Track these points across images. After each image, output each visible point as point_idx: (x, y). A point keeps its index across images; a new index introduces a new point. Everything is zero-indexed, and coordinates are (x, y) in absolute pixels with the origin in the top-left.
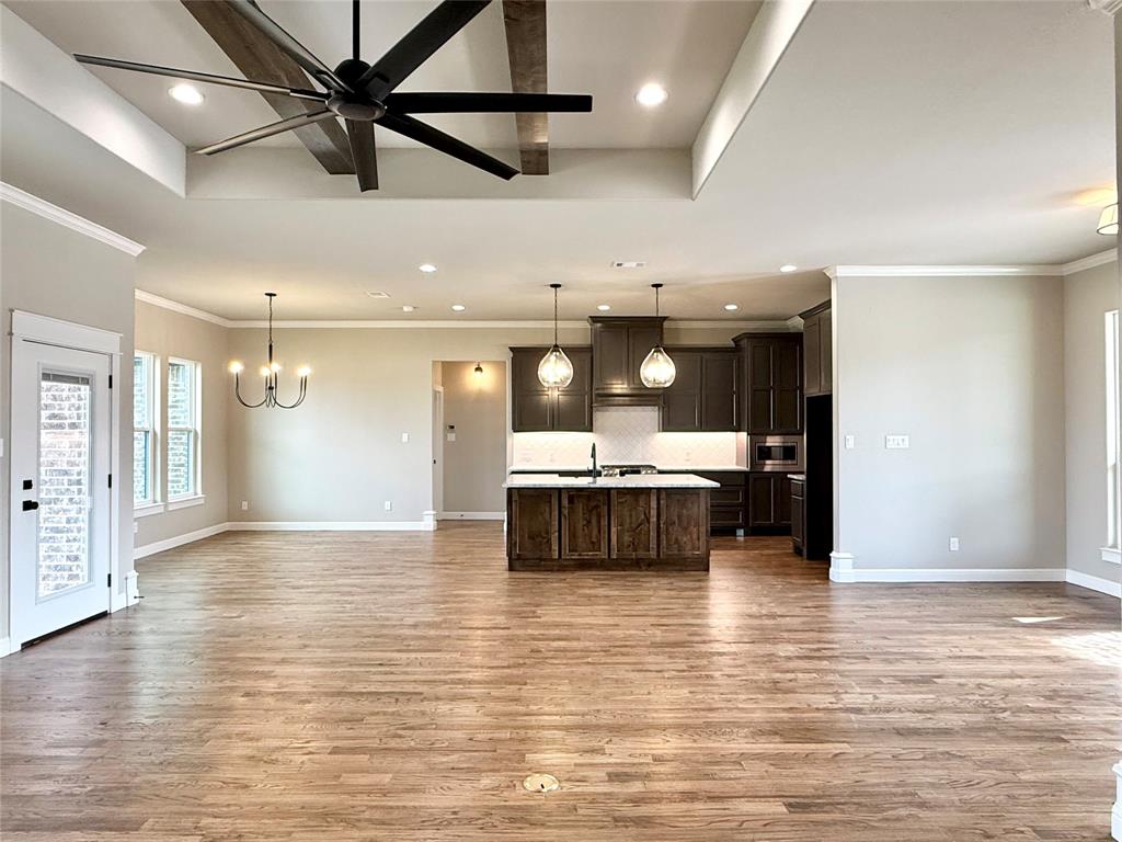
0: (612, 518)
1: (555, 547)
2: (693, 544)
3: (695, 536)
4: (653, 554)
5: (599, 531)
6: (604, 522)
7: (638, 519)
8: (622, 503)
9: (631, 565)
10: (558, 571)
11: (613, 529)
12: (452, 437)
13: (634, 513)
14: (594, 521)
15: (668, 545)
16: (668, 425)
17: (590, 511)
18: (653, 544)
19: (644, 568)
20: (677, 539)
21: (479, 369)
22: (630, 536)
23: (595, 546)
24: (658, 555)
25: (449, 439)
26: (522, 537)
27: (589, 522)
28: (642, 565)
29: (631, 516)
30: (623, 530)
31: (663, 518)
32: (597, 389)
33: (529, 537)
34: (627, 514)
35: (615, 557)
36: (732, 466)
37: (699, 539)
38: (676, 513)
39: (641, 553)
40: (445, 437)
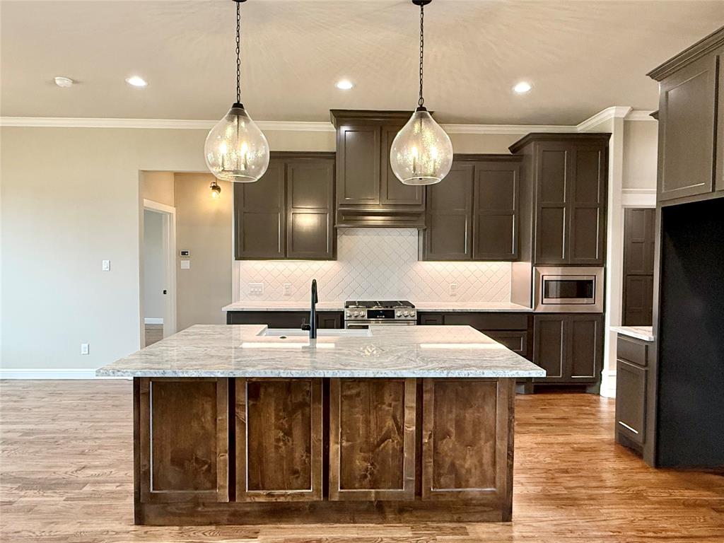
0: (332, 426)
1: (223, 480)
2: (483, 473)
3: (487, 458)
4: (408, 490)
5: (308, 450)
6: (317, 435)
7: (381, 429)
8: (350, 398)
9: (368, 511)
10: (230, 523)
11: (334, 448)
12: (186, 264)
13: (372, 418)
14: (297, 432)
15: (437, 476)
16: (431, 252)
17: (291, 414)
18: (409, 475)
19: (390, 516)
20: (453, 465)
21: (216, 188)
22: (365, 460)
23: (300, 475)
24: (418, 493)
25: (183, 267)
26: (158, 460)
27: (288, 433)
28: (387, 510)
29: (367, 422)
30: (352, 447)
31: (429, 426)
32: (342, 205)
33: (173, 461)
34: (360, 417)
35: (336, 499)
36: (506, 305)
37: (494, 464)
38: (452, 416)
39: (387, 492)
40: (178, 265)
